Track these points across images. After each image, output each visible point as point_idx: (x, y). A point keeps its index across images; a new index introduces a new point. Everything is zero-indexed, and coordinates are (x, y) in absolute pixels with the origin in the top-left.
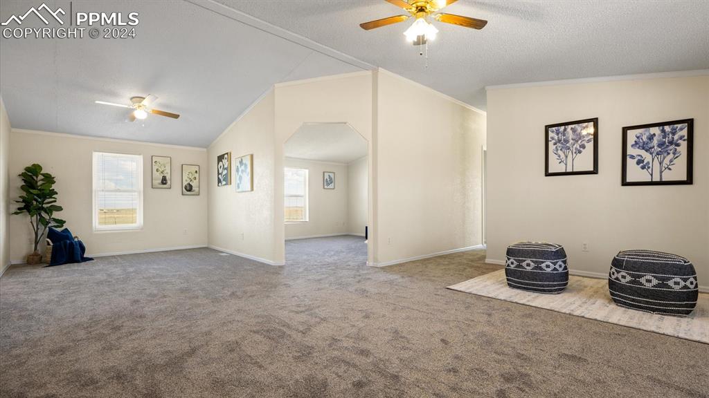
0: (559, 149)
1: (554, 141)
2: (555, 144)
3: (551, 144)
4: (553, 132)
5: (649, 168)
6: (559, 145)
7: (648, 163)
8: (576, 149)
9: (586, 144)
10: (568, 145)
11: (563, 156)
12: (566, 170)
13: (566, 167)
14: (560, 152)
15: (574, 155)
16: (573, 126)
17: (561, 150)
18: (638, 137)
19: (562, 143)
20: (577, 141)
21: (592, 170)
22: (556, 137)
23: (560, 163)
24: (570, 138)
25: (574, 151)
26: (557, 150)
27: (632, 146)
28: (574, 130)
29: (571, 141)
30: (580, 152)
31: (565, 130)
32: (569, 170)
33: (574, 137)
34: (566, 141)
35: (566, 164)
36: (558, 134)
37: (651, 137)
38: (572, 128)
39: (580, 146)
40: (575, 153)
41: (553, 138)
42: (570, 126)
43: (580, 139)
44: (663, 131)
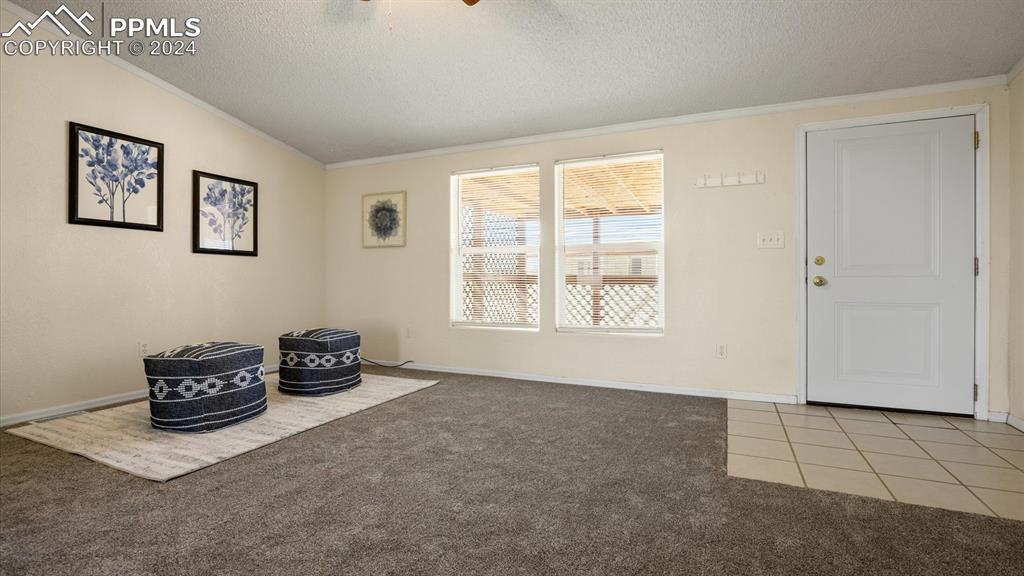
0: (99, 175)
1: (88, 158)
2: (91, 164)
3: (83, 162)
4: (87, 140)
5: (221, 231)
6: (98, 168)
7: (220, 226)
8: (129, 183)
9: (146, 181)
10: (114, 173)
11: (105, 190)
12: (112, 217)
13: (112, 213)
14: (99, 181)
15: (127, 194)
16: (126, 143)
17: (102, 178)
18: (210, 190)
19: (104, 167)
20: (132, 171)
21: (155, 224)
22: (93, 152)
23: (101, 202)
24: (120, 162)
25: (126, 187)
26: (95, 178)
27: (205, 199)
28: (127, 152)
29: (121, 169)
30: (136, 191)
31: (111, 145)
32: (118, 218)
33: (127, 163)
34: (113, 166)
35: (112, 207)
36: (97, 148)
37: (223, 193)
38: (122, 146)
39: (136, 181)
40: (128, 190)
41: (87, 153)
42: (119, 142)
43: (136, 169)
44: (234, 189)
